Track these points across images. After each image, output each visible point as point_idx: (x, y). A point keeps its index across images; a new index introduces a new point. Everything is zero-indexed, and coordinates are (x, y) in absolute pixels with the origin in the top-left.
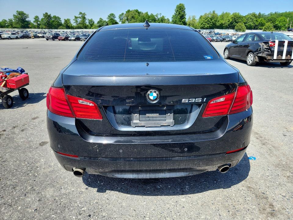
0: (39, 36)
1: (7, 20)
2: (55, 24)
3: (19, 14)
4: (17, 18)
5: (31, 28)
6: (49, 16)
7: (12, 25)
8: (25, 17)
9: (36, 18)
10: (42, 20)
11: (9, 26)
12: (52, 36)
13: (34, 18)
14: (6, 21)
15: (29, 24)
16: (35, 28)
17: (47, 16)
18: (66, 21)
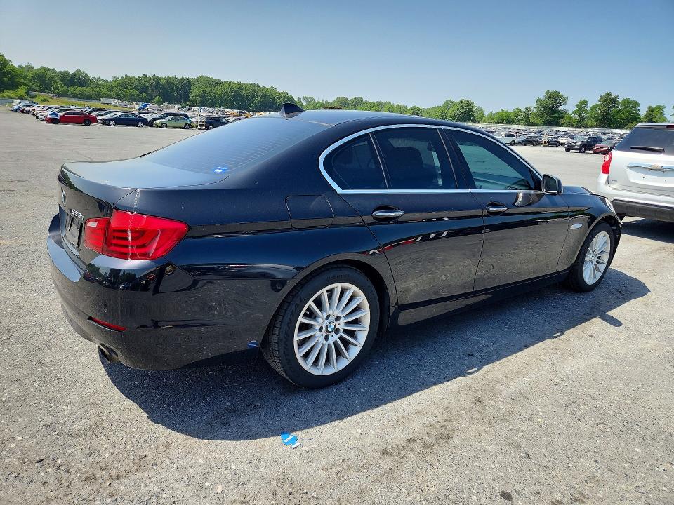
0: (559, 142)
1: (523, 109)
2: (621, 118)
3: (549, 98)
4: (541, 105)
5: (562, 125)
6: (614, 101)
7: (527, 118)
8: (559, 102)
9: (582, 106)
10: (594, 108)
11: (522, 120)
12: (580, 144)
13: (577, 106)
14: (520, 110)
15: (563, 117)
16: (571, 125)
17: (609, 100)
18: (652, 111)
